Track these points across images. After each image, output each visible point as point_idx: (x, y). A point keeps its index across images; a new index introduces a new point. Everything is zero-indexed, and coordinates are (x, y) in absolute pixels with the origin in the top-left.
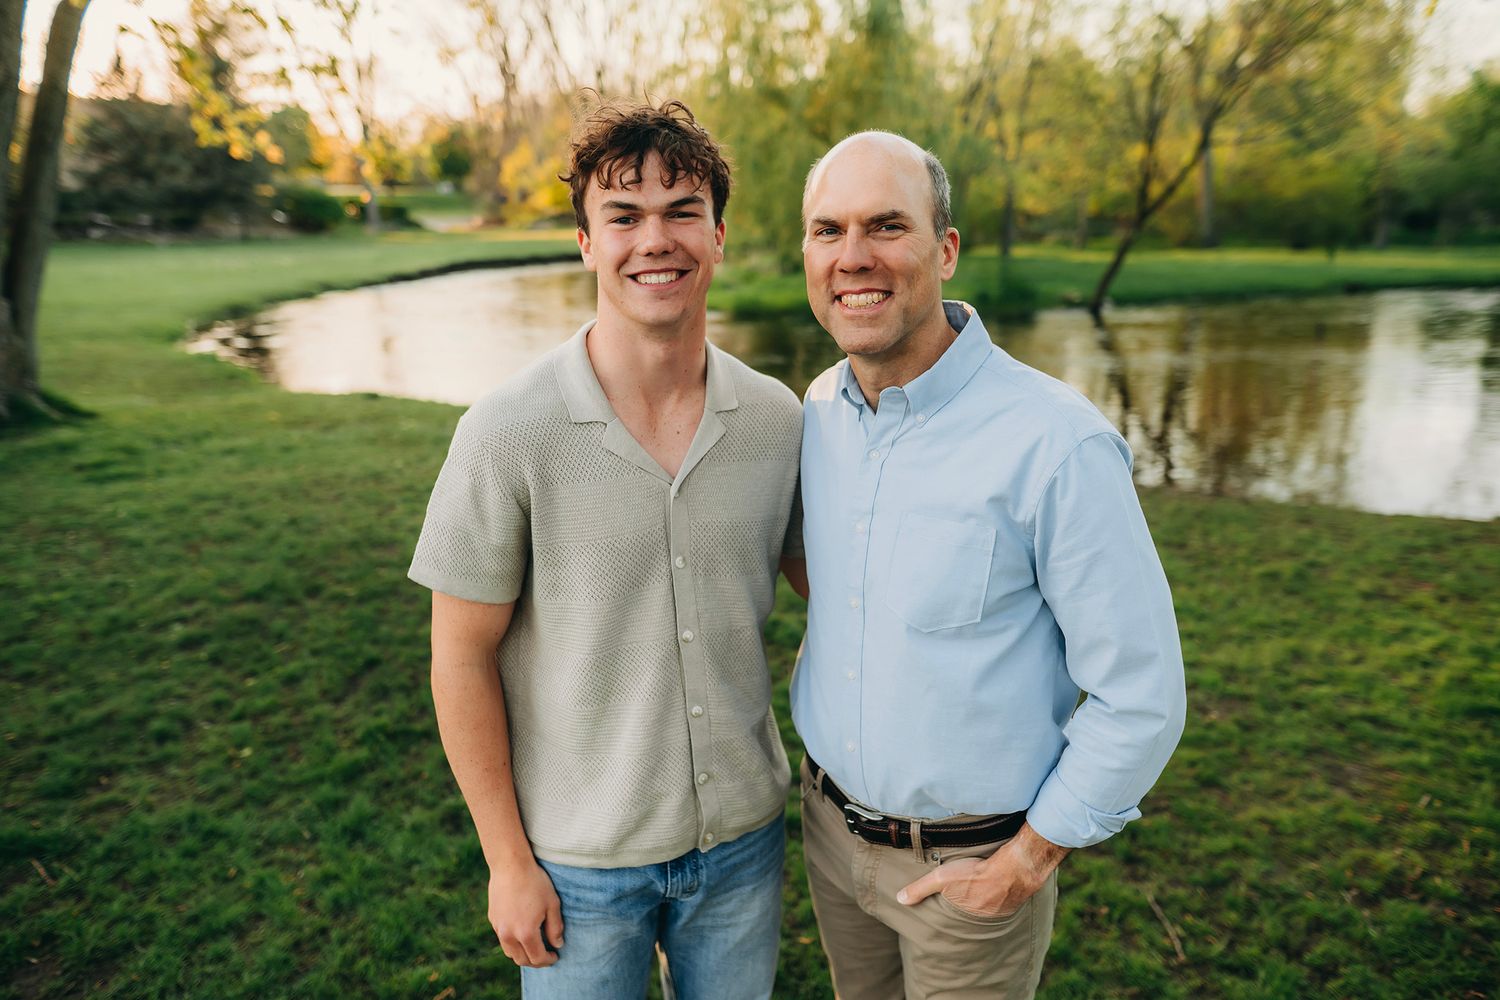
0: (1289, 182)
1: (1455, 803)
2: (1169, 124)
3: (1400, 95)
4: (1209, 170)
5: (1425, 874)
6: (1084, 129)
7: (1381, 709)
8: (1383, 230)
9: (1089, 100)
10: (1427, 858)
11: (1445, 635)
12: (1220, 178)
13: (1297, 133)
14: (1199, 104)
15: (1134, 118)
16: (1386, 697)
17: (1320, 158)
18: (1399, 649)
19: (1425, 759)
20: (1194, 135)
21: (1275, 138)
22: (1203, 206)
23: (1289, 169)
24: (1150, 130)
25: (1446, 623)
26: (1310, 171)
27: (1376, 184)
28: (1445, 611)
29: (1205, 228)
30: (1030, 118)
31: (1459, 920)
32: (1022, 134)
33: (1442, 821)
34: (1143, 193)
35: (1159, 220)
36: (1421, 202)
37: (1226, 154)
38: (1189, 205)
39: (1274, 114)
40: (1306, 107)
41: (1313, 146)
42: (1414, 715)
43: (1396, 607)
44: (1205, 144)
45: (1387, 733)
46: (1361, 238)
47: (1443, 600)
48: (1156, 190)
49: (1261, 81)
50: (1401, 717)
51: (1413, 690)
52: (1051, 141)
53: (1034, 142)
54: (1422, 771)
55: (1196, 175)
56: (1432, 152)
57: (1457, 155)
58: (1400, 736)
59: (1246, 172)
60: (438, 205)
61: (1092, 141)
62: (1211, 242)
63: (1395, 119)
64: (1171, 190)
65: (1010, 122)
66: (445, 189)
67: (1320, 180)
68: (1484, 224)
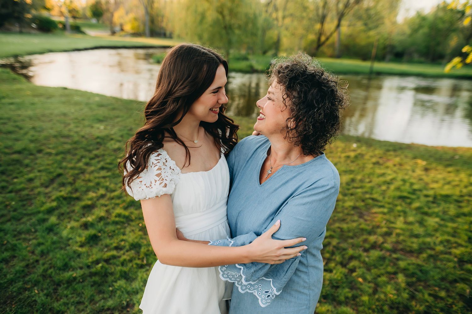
0: (362, 40)
1: (393, 223)
2: (328, 19)
3: (396, 16)
4: (339, 34)
5: (383, 243)
6: (303, 18)
7: (375, 196)
8: (389, 57)
9: (305, 8)
10: (384, 238)
11: (394, 175)
12: (343, 37)
13: (366, 24)
14: (338, 13)
15: (318, 15)
16: (376, 193)
17: (372, 33)
18: (382, 179)
19: (385, 210)
20: (336, 22)
21: (359, 26)
22: (337, 45)
23: (363, 36)
24: (322, 19)
25: (395, 172)
26: (369, 37)
27: (387, 43)
28: (395, 169)
29: (337, 53)
30: (287, 13)
31: (390, 255)
32: (284, 17)
33: (389, 228)
34: (319, 39)
35: (324, 49)
36: (399, 49)
37: (345, 29)
38: (332, 45)
39: (359, 18)
40: (369, 17)
41: (370, 29)
42: (384, 198)
43: (382, 167)
44: (338, 26)
45: (376, 203)
46: (381, 58)
47: (395, 165)
48: (323, 38)
49: (356, 7)
50: (380, 198)
51: (384, 191)
52: (292, 21)
53: (288, 21)
54: (384, 214)
55: (335, 35)
56: (403, 34)
57: (411, 35)
58: (380, 204)
59: (350, 36)
60: (91, 26)
61: (305, 22)
62: (338, 57)
63: (394, 23)
64: (327, 39)
65: (280, 14)
66: (94, 21)
67: (371, 40)
68: (416, 57)
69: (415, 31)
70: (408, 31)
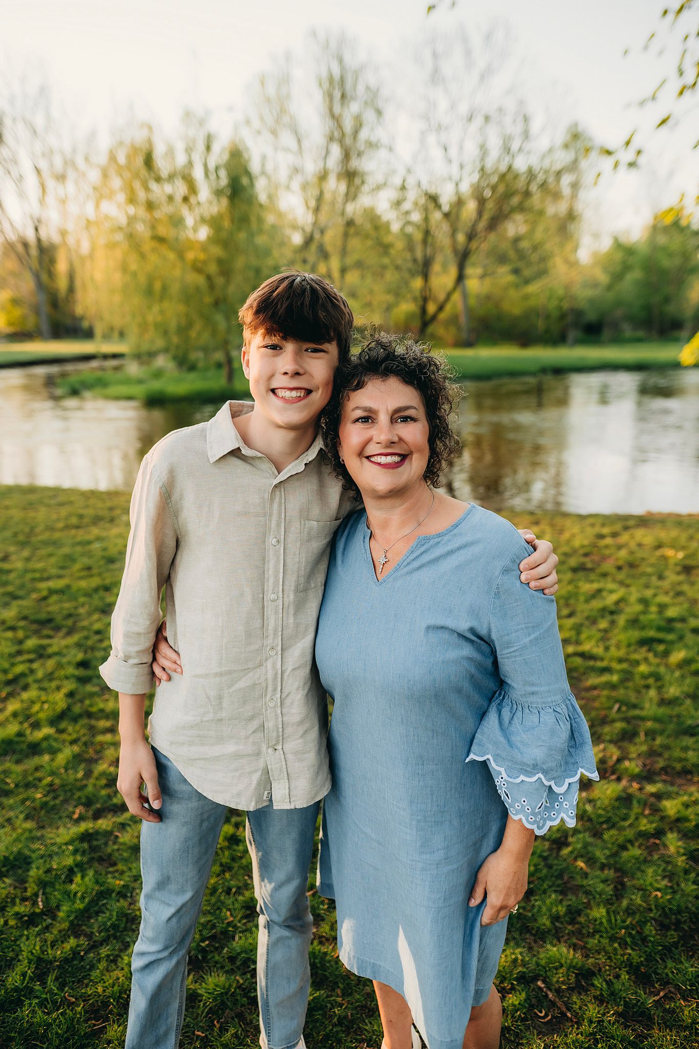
0: (514, 305)
1: (635, 706)
2: (436, 267)
3: (576, 249)
4: (465, 296)
5: (619, 760)
6: (384, 267)
7: (586, 647)
8: (572, 334)
9: (385, 248)
10: (620, 748)
11: (621, 592)
12: (472, 302)
13: (516, 271)
14: (455, 251)
15: (415, 261)
16: (589, 638)
17: (532, 288)
18: (597, 604)
19: (615, 678)
20: (453, 272)
21: (504, 275)
22: (463, 320)
23: (513, 294)
24: (425, 268)
25: (622, 584)
26: (526, 297)
27: (566, 305)
28: (621, 576)
29: (464, 336)
30: (349, 261)
31: (641, 789)
32: (343, 271)
33: (627, 720)
34: (424, 310)
35: (437, 329)
36: (591, 316)
37: (473, 284)
38: (454, 320)
39: (502, 259)
40: (521, 255)
41: (527, 282)
42: (607, 649)
43: (593, 576)
44: (461, 278)
45: (591, 663)
46: (559, 339)
47: (619, 568)
48: (431, 308)
49: (492, 237)
50: (599, 651)
51: (606, 631)
52: (363, 277)
53: (352, 278)
54: (613, 687)
55: (457, 297)
56: (595, 285)
57: (609, 287)
58: (599, 664)
59: (488, 297)
61: (391, 276)
62: (468, 344)
63: (573, 264)
64: (441, 308)
65: (335, 264)
67: (532, 302)
68: (628, 331)
69: (617, 277)
70: (603, 278)
